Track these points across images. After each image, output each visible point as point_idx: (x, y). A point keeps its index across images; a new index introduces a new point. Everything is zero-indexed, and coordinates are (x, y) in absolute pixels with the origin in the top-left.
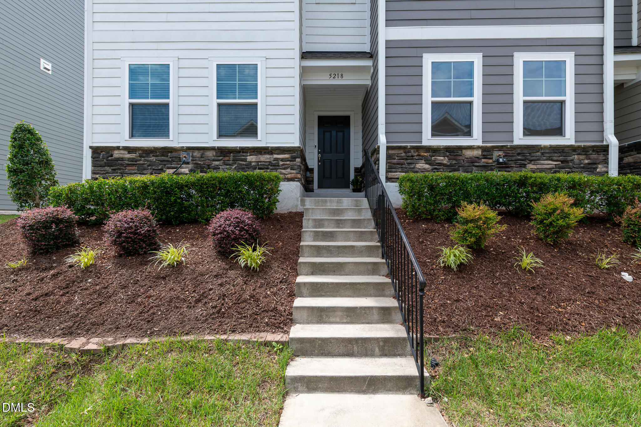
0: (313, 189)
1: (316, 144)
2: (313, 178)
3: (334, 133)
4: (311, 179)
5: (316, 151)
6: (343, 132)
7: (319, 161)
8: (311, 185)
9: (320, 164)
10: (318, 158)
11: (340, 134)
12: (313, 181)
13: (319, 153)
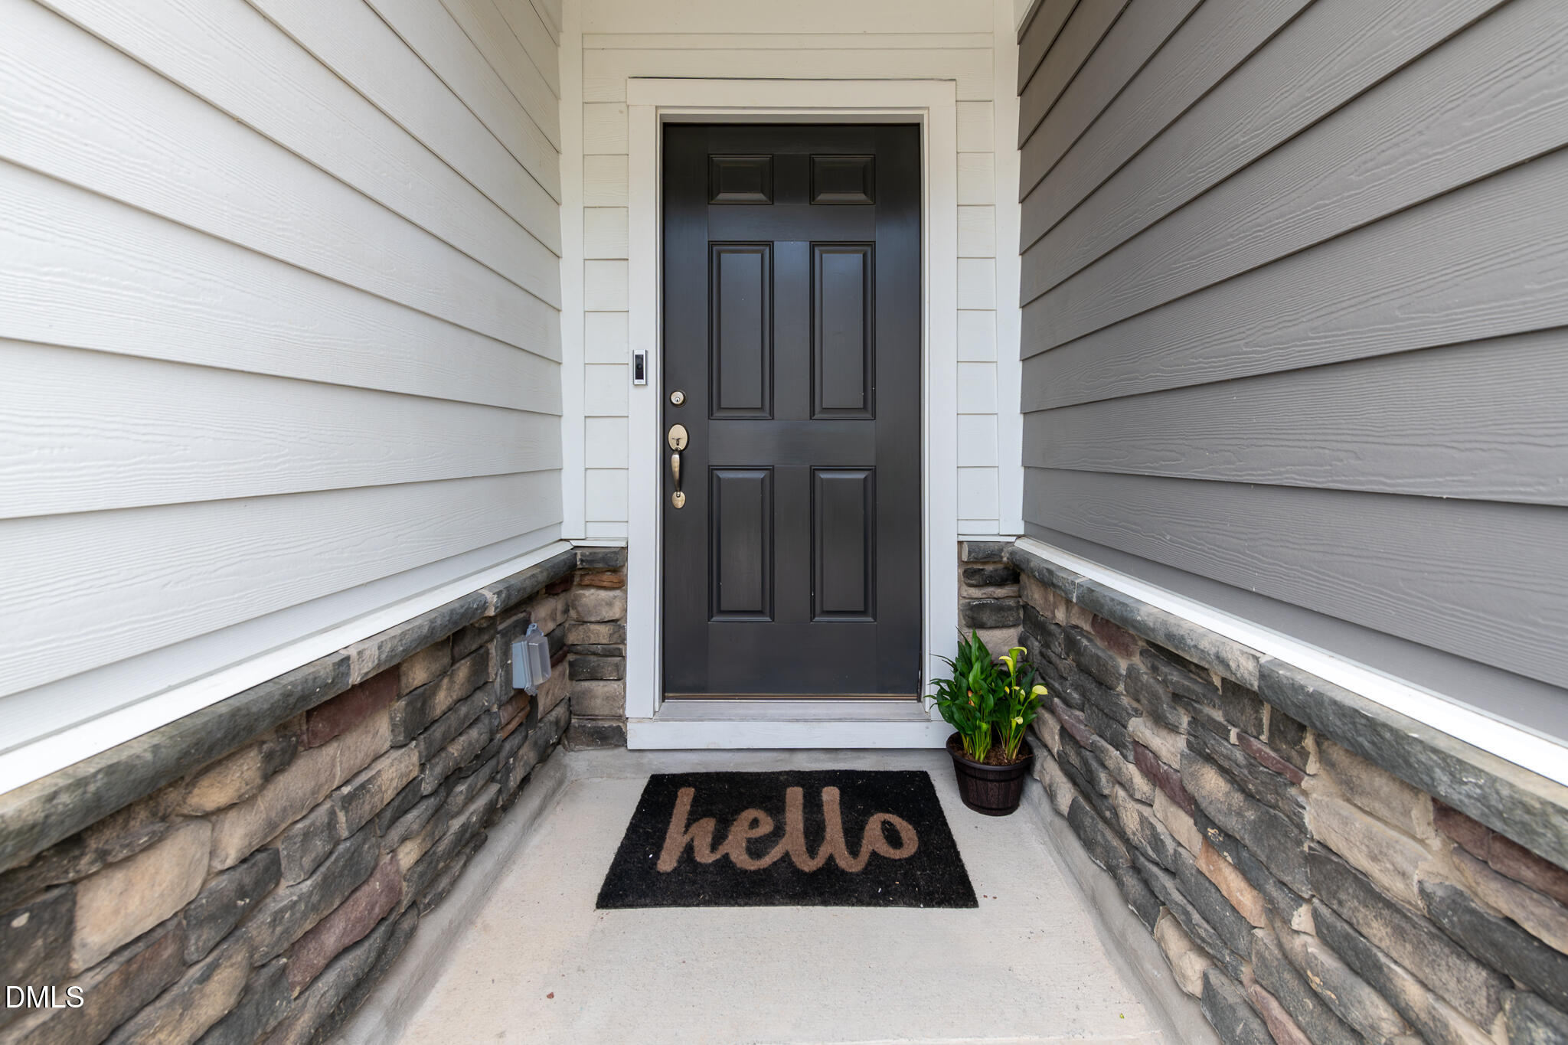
0: (622, 718)
1: (649, 344)
2: (618, 625)
3: (792, 254)
4: (601, 634)
5: (647, 399)
6: (868, 249)
7: (669, 483)
8: (599, 688)
9: (680, 500)
10: (666, 451)
11: (843, 267)
12: (615, 651)
13: (669, 416)
